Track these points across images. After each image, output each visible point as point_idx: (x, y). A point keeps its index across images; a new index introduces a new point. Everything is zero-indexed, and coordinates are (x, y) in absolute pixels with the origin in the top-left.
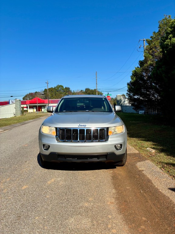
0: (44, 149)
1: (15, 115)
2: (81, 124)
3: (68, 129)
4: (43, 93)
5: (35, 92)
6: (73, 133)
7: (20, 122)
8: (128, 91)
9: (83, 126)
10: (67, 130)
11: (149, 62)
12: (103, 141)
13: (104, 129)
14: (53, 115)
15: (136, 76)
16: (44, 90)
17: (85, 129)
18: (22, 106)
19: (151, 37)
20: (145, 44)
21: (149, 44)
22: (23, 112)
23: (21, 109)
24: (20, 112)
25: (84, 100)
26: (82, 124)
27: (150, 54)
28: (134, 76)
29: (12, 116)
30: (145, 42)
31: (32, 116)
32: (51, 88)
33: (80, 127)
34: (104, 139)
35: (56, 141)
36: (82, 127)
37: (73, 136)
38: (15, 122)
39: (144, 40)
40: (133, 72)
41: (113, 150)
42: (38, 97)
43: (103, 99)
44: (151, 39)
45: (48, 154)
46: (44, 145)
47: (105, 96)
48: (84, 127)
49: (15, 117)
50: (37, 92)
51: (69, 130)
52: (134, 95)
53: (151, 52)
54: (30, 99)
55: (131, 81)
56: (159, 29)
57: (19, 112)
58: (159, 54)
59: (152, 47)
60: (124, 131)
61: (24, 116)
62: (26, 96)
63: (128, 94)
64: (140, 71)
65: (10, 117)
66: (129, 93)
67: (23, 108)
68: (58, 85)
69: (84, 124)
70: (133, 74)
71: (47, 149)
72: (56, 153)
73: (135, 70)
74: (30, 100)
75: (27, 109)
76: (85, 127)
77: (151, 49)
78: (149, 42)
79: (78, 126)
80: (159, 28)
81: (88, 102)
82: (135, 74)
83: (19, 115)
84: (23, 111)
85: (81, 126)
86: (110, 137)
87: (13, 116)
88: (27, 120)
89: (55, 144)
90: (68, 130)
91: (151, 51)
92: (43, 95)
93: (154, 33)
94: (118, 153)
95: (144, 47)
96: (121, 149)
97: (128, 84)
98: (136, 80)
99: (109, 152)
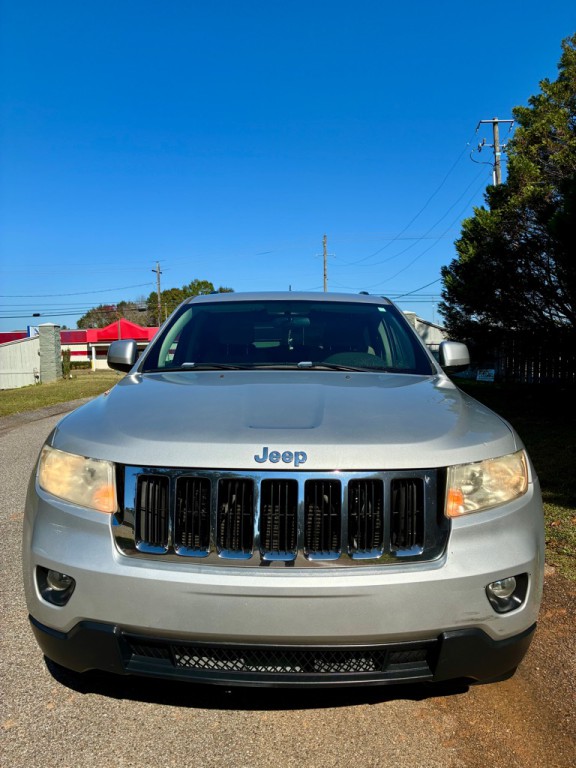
0: (45, 597)
1: (37, 377)
2: (272, 448)
3: (192, 480)
4: (144, 306)
5: (120, 301)
6: (223, 498)
7: (46, 404)
8: (443, 296)
9: (287, 457)
10: (182, 482)
11: (529, 189)
12: (416, 559)
13: (419, 482)
14: (136, 382)
15: (479, 242)
16: (147, 296)
17: (301, 480)
18: (64, 348)
19: (534, 101)
20: (497, 135)
21: (526, 124)
22: (67, 367)
23: (59, 357)
24: (55, 368)
25: (288, 314)
26: (281, 449)
27: (531, 159)
28: (471, 240)
29: (28, 381)
30: (497, 128)
31: (96, 384)
32: (173, 290)
33: (268, 465)
34: (420, 542)
35: (116, 552)
36: (281, 465)
37: (222, 516)
38: (31, 402)
39: (495, 123)
40: (464, 226)
41: (475, 612)
42: (128, 318)
43: (382, 310)
44: (531, 107)
45: (67, 630)
46: (43, 573)
47: (386, 299)
48: (291, 466)
49: (38, 384)
50: (127, 301)
51: (197, 480)
52: (469, 312)
53: (535, 151)
54: (101, 326)
55: (455, 261)
56: (561, 71)
57: (53, 369)
58: (568, 156)
59: (537, 134)
60: (531, 487)
61: (69, 382)
62: (89, 315)
63: (446, 308)
64: (492, 222)
65: (19, 386)
66: (447, 304)
67: (67, 354)
68: (196, 281)
69: (293, 448)
70: (464, 233)
71: (60, 598)
72: (111, 625)
73: (475, 219)
74: (101, 330)
75: (88, 360)
76: (301, 466)
77: (535, 140)
78: (524, 119)
79: (257, 458)
80: (559, 68)
81: (307, 320)
82: (473, 233)
83: (52, 379)
84: (67, 364)
85: (275, 457)
86: (454, 527)
87: (33, 383)
88: (76, 396)
89: (105, 569)
90: (193, 482)
91: (534, 149)
92: (145, 313)
93: (546, 84)
94: (502, 626)
95: (494, 146)
96: (517, 605)
97: (445, 272)
98: (477, 258)
99: (449, 631)
